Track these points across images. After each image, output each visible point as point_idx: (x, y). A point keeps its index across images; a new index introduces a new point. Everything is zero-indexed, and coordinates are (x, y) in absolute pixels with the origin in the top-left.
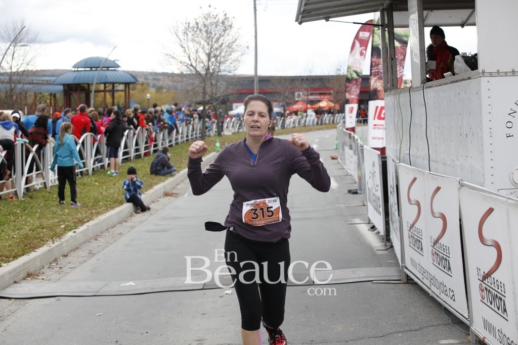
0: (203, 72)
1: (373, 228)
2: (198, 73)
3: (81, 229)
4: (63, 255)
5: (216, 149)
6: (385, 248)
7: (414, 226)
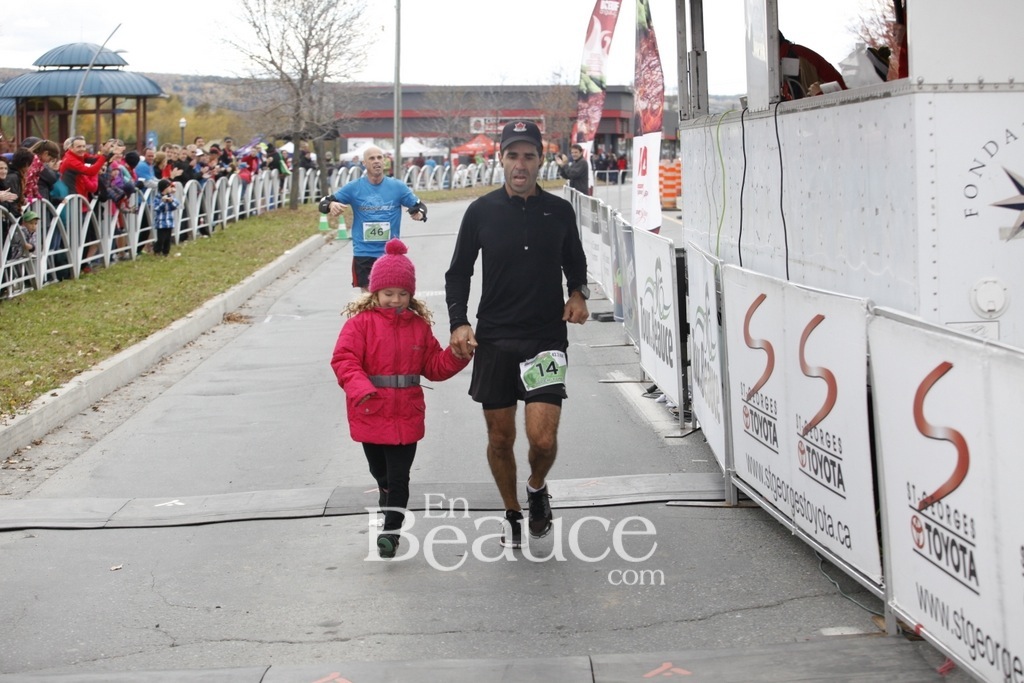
0: (296, 77)
1: (653, 391)
2: (285, 78)
3: (69, 387)
4: (34, 440)
5: (320, 228)
6: (684, 434)
7: (757, 392)
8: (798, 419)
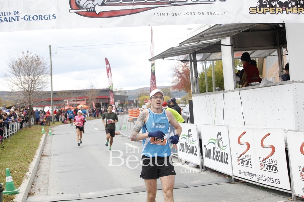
2: (26, 90)
3: (31, 171)
4: (32, 184)
5: (42, 132)
6: (203, 171)
7: (243, 155)
8: (260, 158)
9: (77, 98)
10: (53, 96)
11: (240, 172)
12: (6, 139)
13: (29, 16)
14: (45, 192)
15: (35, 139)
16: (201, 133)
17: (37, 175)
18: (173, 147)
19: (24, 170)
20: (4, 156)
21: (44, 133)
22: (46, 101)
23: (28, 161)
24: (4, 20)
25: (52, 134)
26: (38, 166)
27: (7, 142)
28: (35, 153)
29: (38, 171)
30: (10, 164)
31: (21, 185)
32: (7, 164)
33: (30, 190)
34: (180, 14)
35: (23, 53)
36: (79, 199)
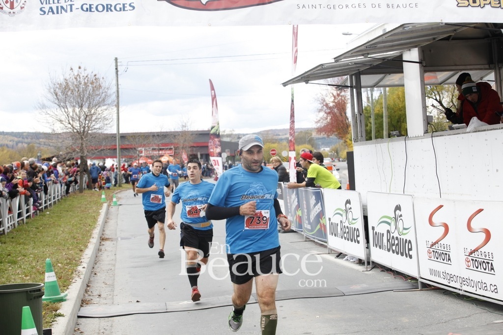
1: (340, 255)
2: (75, 131)
3: (85, 265)
4: (88, 286)
5: (102, 201)
6: (369, 270)
7: (437, 243)
8: (466, 250)
9: (158, 146)
10: (120, 142)
11: (432, 272)
12: (43, 211)
13: (90, 5)
14: (109, 299)
15: (90, 211)
16: (366, 206)
17: (94, 270)
18: (319, 228)
19: (73, 262)
20: (40, 238)
21: (105, 203)
22: (109, 149)
23: (80, 247)
24: (49, 12)
25: (118, 203)
26: (97, 257)
27: (44, 215)
28: (91, 236)
29: (96, 264)
30: (51, 252)
31: (69, 287)
32: (45, 253)
33: (84, 295)
34: (341, 7)
35: (72, 69)
36: (166, 311)
